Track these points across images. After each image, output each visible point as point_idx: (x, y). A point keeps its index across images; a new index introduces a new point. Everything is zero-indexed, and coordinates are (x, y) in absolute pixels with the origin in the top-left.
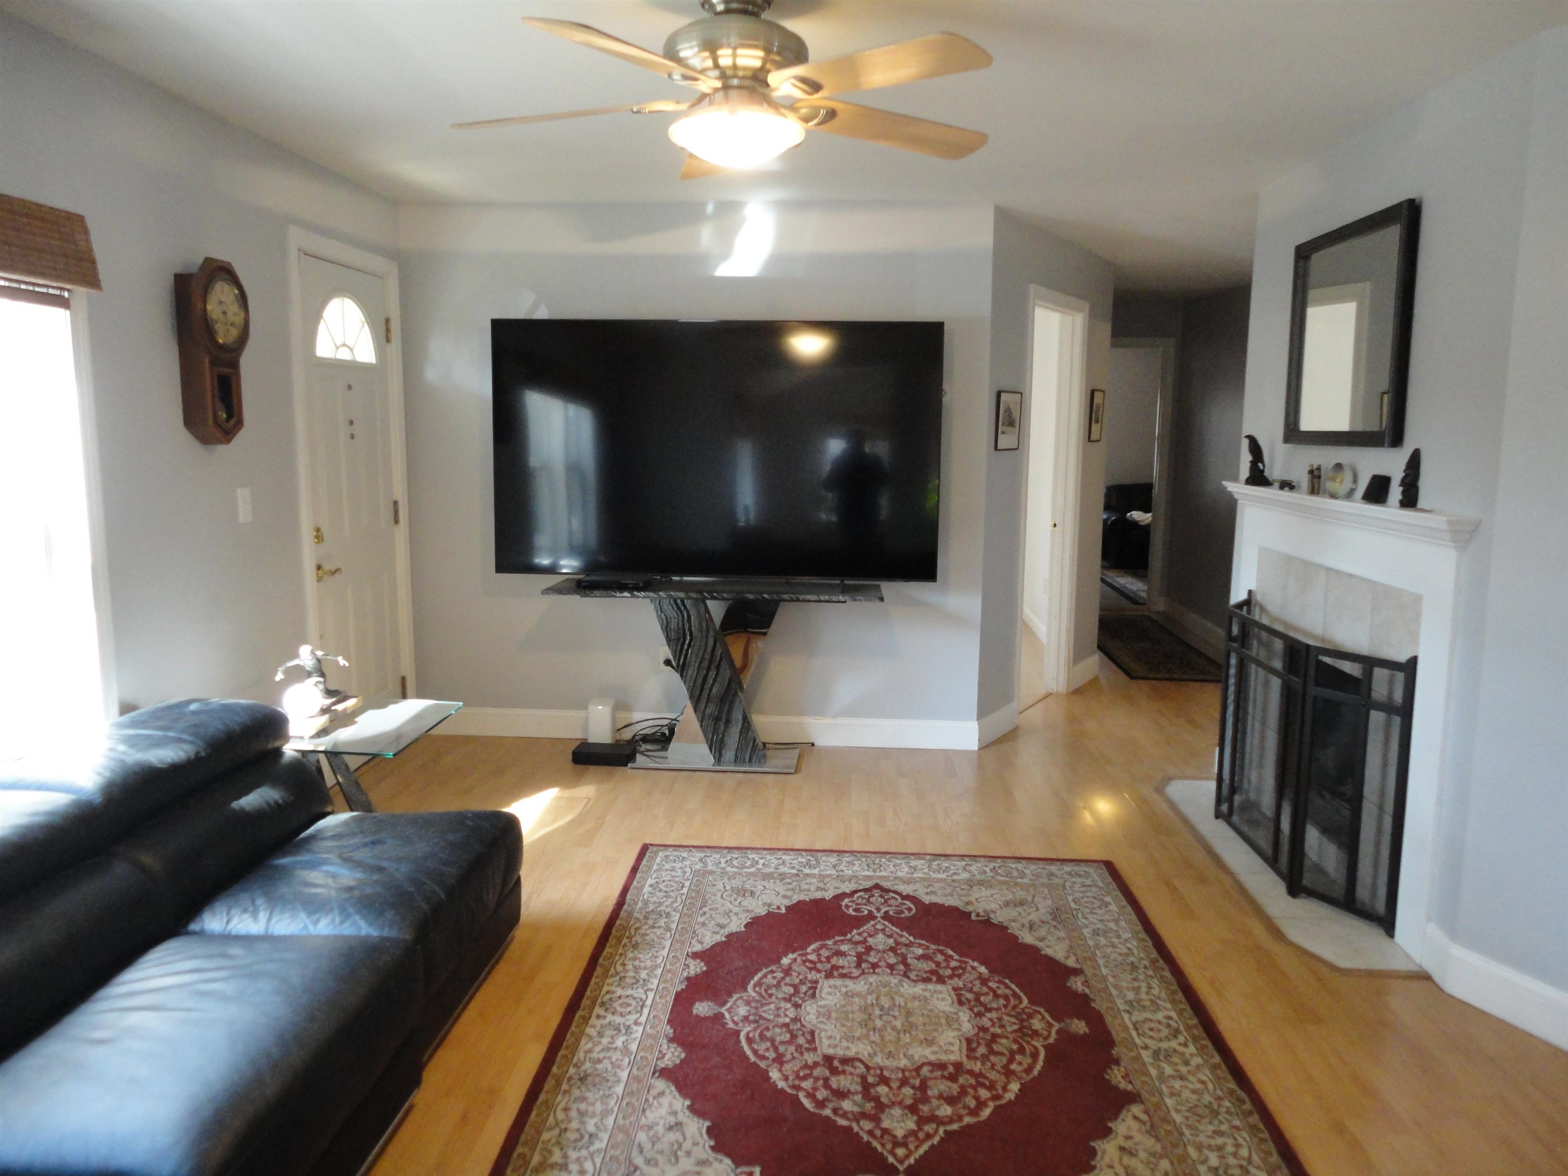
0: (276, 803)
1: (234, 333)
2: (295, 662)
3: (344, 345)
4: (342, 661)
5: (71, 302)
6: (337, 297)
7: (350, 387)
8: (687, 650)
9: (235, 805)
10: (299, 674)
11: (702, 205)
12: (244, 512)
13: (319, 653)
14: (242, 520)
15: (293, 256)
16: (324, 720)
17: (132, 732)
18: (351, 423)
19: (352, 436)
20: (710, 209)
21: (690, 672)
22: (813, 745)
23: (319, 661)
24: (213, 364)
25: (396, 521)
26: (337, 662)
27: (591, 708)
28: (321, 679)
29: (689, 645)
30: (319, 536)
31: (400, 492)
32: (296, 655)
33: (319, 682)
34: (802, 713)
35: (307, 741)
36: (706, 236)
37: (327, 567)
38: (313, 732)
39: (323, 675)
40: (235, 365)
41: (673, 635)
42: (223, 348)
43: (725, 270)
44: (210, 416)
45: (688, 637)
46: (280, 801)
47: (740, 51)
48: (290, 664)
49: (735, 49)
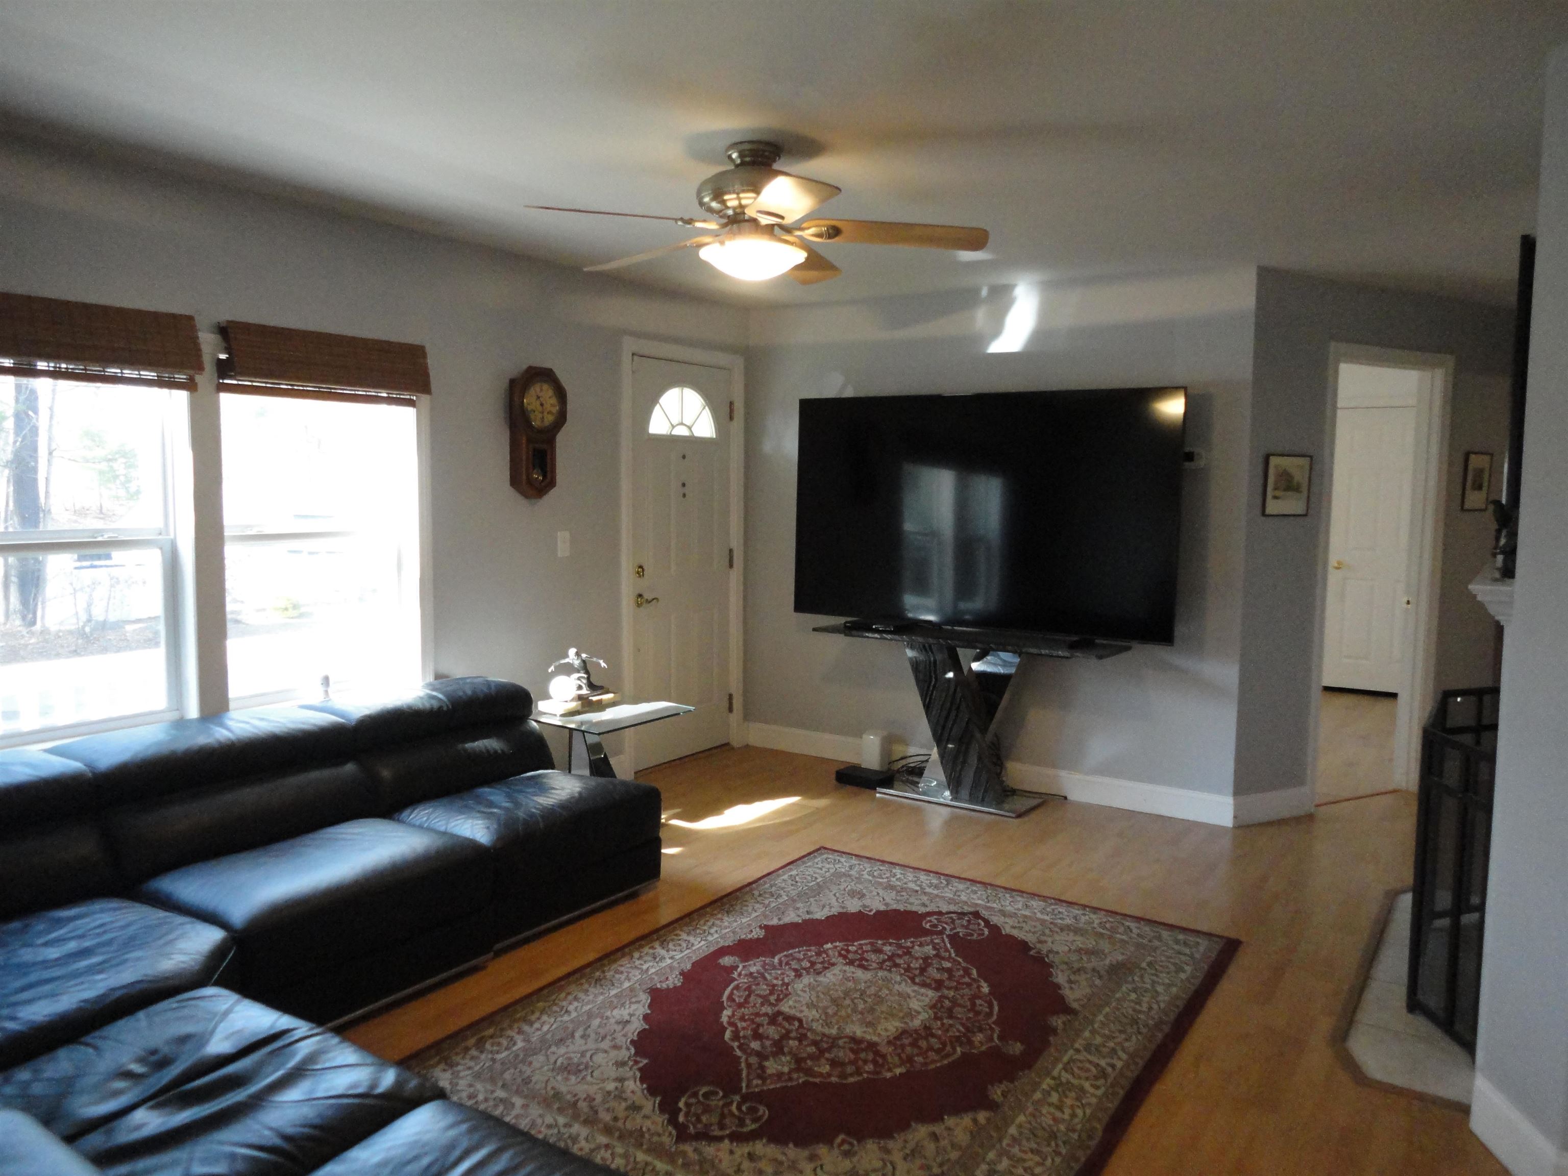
0: (496, 752)
1: (549, 419)
2: (566, 661)
3: (682, 424)
4: (603, 664)
5: (417, 402)
6: (678, 386)
7: (684, 457)
8: (932, 692)
9: (460, 746)
10: (568, 670)
11: (976, 291)
12: (563, 549)
13: (584, 656)
14: (560, 554)
15: (626, 359)
16: (574, 705)
17: (435, 693)
18: (684, 485)
19: (684, 495)
20: (984, 292)
21: (934, 713)
22: (1066, 798)
23: (584, 662)
24: (529, 441)
25: (731, 566)
26: (599, 664)
27: (864, 736)
28: (585, 676)
29: (934, 686)
30: (640, 570)
31: (736, 542)
32: (567, 656)
33: (583, 677)
34: (1054, 766)
35: (558, 718)
36: (980, 317)
37: (647, 596)
38: (562, 712)
39: (587, 672)
40: (551, 441)
41: (921, 676)
42: (541, 431)
43: (997, 347)
44: (524, 477)
45: (934, 680)
46: (499, 751)
47: (742, 195)
48: (563, 661)
49: (738, 194)
